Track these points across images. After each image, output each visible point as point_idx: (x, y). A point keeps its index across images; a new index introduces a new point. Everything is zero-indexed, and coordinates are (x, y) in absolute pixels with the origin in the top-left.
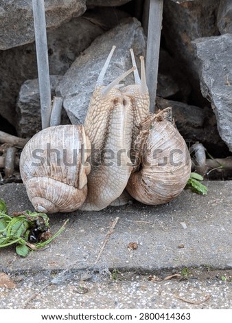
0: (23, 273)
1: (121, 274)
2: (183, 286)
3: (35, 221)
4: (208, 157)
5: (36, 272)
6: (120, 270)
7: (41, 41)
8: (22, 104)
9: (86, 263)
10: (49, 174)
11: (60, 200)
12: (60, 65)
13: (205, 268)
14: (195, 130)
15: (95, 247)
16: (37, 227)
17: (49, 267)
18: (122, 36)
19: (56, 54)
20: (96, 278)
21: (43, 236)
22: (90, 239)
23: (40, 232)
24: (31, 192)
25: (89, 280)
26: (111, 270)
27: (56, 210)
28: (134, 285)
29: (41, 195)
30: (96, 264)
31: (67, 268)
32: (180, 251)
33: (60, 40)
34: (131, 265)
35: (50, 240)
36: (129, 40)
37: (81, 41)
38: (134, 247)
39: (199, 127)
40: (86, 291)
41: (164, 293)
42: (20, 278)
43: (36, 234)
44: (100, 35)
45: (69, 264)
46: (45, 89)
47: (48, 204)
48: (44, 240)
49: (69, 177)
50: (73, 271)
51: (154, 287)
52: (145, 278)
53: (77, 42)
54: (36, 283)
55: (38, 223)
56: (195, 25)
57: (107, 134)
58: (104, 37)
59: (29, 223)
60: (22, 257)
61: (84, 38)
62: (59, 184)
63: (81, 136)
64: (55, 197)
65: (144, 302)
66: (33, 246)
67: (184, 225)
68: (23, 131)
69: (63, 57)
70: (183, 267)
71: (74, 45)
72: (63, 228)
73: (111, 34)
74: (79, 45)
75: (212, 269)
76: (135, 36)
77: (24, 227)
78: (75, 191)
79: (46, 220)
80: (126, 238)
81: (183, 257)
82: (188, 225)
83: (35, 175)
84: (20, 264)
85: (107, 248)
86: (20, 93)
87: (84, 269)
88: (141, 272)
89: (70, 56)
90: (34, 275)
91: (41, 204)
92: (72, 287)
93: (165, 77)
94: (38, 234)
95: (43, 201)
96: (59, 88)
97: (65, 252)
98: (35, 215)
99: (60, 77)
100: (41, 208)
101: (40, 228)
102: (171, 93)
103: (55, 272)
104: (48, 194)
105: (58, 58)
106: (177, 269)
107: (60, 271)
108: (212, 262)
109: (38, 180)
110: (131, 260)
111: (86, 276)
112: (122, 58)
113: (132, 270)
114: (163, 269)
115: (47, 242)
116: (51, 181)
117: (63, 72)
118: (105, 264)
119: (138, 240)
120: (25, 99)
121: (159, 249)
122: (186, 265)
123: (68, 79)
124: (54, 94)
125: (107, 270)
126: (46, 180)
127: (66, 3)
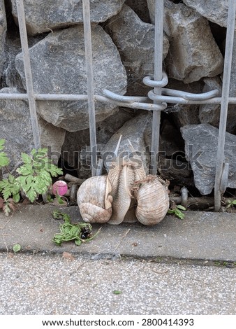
0: (78, 253)
1: (126, 257)
2: (156, 265)
3: (84, 228)
4: (189, 196)
5: (84, 253)
6: (126, 255)
7: (93, 131)
9: (109, 251)
11: (96, 215)
12: (104, 136)
13: (170, 258)
15: (115, 243)
16: (85, 231)
17: (91, 251)
18: (140, 123)
19: (103, 130)
20: (114, 258)
21: (88, 235)
22: (113, 240)
23: (87, 233)
25: (110, 259)
26: (121, 255)
28: (132, 263)
29: (86, 212)
30: (114, 252)
31: (99, 253)
32: (160, 248)
34: (132, 254)
36: (143, 127)
37: (118, 122)
38: (135, 245)
39: (187, 177)
40: (108, 264)
41: (146, 268)
42: (76, 255)
43: (85, 234)
45: (101, 251)
47: (90, 217)
48: (89, 238)
49: (99, 203)
50: (102, 254)
51: (142, 265)
52: (138, 261)
53: (115, 123)
54: (84, 259)
55: (86, 229)
56: (186, 115)
57: (119, 183)
58: (130, 122)
59: (81, 229)
60: (78, 245)
61: (120, 121)
62: (95, 206)
63: (106, 181)
64: (93, 213)
65: (135, 271)
66: (83, 240)
67: (165, 235)
68: (81, 175)
69: (107, 131)
71: (113, 124)
75: (174, 258)
77: (79, 231)
78: (103, 210)
79: (90, 227)
80: (132, 240)
81: (160, 251)
82: (167, 236)
83: (83, 202)
84: (77, 249)
85: (121, 244)
87: (108, 254)
88: (137, 258)
89: (111, 130)
90: (83, 255)
92: (101, 261)
94: (86, 234)
97: (99, 245)
98: (85, 224)
99: (104, 145)
101: (87, 231)
103: (93, 254)
105: (103, 132)
106: (155, 257)
107: (96, 254)
108: (174, 255)
109: (84, 204)
110: (132, 251)
111: (108, 257)
112: (138, 139)
113: (132, 256)
114: (148, 257)
115: (91, 239)
117: (106, 141)
118: (119, 252)
119: (138, 241)
121: (148, 247)
122: (160, 255)
125: (119, 255)
126: (88, 204)
127: (107, 111)
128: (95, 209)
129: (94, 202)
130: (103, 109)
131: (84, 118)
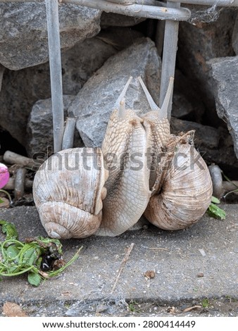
0: (36, 303)
1: (137, 305)
3: (48, 248)
4: (224, 180)
5: (49, 302)
6: (137, 300)
7: (55, 62)
8: (34, 124)
9: (101, 293)
10: (65, 199)
11: (75, 226)
12: (72, 85)
13: (226, 299)
14: (210, 151)
15: (111, 275)
16: (50, 254)
17: (62, 297)
18: (135, 57)
19: (69, 74)
20: (112, 309)
21: (55, 263)
22: (105, 267)
23: (53, 259)
24: (44, 216)
25: (104, 311)
26: (128, 301)
27: (69, 236)
29: (55, 221)
30: (112, 294)
31: (81, 297)
32: (200, 280)
33: (72, 60)
34: (149, 296)
35: (64, 268)
36: (143, 61)
37: (94, 60)
38: (151, 276)
39: (214, 148)
42: (32, 309)
43: (49, 261)
44: (113, 55)
45: (83, 294)
46: (58, 110)
48: (57, 268)
49: (85, 203)
50: (88, 302)
52: (163, 310)
53: (90, 62)
54: (49, 315)
55: (51, 250)
56: (210, 45)
58: (117, 57)
59: (41, 250)
60: (34, 286)
61: (97, 58)
62: (75, 209)
64: (70, 223)
66: (45, 274)
67: (202, 252)
68: (34, 152)
69: (75, 77)
70: (204, 298)
71: (86, 64)
72: (77, 255)
73: (125, 54)
74: (92, 64)
75: (234, 300)
76: (149, 56)
77: (36, 255)
78: (91, 216)
79: (59, 246)
80: (142, 266)
81: (203, 287)
82: (207, 252)
83: (50, 199)
84: (32, 294)
85: (123, 277)
86: (32, 113)
87: (99, 300)
88: (160, 304)
89: (83, 75)
90: (47, 306)
91: (55, 230)
93: (179, 97)
94: (51, 261)
95: (56, 226)
96: (72, 109)
97: (79, 281)
98: (48, 241)
99: (73, 97)
100: (55, 234)
101: (53, 255)
102: (185, 113)
103: (69, 303)
104: (62, 219)
105: (70, 77)
106: (197, 300)
107: (74, 301)
109: (53, 204)
110: (148, 289)
111: (101, 307)
112: (137, 79)
113: (150, 300)
114: (182, 300)
115: (61, 270)
116: (67, 206)
117: (75, 92)
118: (121, 294)
119: (155, 268)
120: (36, 119)
121: (177, 278)
122: (206, 295)
123: (81, 99)
124: (67, 114)
125: (123, 301)
126: (61, 205)
127: (81, 24)
128: (75, 215)
129: (73, 201)
130: (74, 20)
131: (36, 40)
